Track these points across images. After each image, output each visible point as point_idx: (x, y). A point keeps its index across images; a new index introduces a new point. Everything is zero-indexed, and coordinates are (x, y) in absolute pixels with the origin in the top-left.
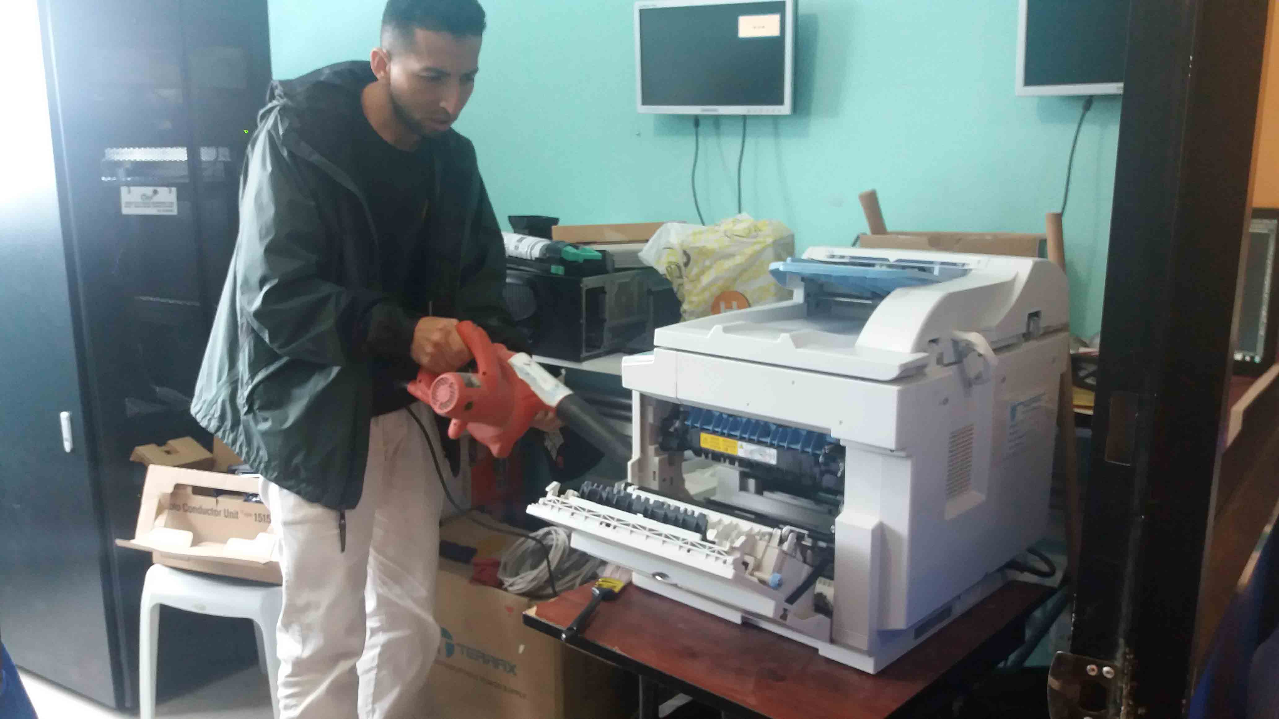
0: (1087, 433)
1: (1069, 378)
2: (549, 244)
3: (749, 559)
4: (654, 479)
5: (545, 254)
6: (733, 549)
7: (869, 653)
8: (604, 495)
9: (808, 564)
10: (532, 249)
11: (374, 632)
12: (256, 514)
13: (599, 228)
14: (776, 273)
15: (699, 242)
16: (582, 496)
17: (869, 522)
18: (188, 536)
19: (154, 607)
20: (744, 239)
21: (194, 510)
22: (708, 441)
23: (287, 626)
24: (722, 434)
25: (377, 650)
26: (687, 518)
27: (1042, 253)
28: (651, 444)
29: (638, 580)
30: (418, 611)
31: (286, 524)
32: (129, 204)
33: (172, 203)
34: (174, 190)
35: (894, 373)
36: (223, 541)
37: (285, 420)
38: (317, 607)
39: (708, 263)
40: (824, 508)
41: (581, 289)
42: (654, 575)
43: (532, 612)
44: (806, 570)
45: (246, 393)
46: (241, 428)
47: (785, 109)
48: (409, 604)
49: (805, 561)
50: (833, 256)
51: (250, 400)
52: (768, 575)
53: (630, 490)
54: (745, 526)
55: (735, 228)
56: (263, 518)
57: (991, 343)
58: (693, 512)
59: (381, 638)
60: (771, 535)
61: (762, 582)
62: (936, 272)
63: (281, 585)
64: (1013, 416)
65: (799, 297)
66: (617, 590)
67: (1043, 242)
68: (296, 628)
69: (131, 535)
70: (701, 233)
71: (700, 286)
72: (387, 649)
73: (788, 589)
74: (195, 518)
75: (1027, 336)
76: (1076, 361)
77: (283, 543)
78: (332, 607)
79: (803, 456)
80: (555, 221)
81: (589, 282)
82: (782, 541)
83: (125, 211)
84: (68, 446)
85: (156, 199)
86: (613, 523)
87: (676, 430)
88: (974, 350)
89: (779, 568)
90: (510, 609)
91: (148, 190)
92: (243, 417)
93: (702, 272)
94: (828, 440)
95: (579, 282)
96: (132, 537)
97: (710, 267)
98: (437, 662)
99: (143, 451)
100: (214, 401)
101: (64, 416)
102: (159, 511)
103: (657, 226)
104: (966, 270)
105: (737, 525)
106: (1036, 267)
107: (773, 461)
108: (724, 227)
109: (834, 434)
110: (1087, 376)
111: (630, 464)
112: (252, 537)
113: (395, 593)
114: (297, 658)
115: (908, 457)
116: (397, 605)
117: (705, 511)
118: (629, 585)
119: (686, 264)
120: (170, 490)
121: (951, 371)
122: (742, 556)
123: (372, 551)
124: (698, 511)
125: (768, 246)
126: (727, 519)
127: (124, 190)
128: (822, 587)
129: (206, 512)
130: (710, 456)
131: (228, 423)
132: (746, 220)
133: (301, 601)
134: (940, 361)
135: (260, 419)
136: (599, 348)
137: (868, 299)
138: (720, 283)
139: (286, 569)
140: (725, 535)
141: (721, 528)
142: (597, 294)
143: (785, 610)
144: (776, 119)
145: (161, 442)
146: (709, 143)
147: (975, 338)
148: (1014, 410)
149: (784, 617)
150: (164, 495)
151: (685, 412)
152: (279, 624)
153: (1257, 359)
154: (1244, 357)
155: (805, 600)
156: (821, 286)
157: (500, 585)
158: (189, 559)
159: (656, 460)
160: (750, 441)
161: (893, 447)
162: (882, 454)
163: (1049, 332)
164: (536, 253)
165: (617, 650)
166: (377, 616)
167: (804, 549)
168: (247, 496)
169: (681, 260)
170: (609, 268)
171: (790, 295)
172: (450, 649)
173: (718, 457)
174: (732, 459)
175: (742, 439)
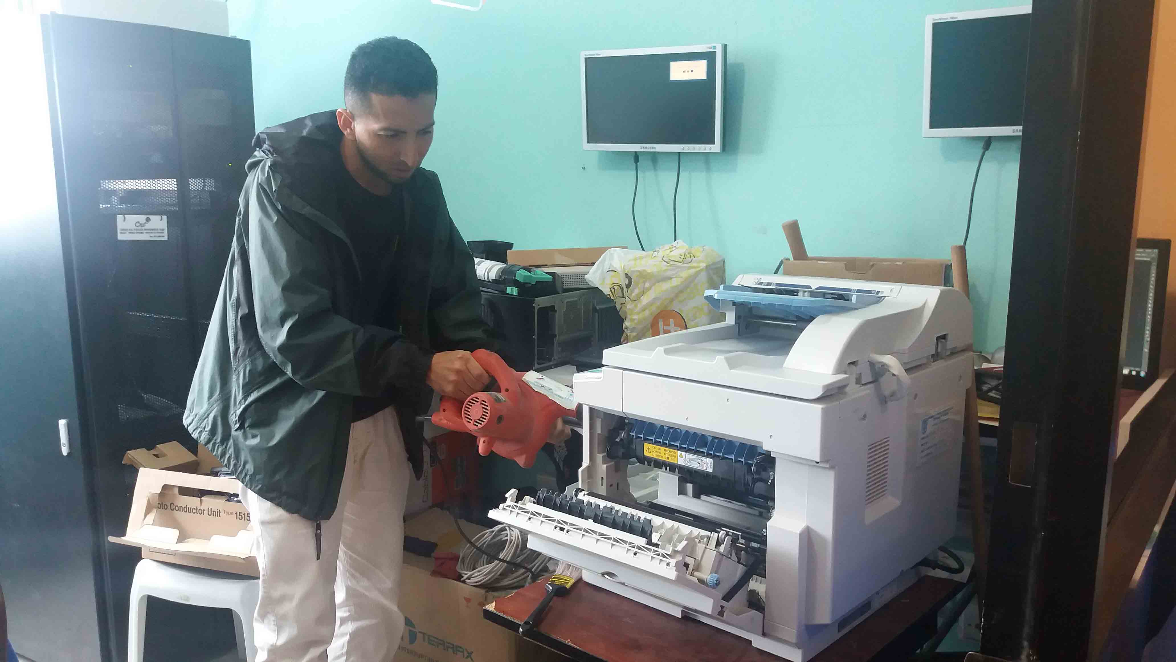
0: (992, 442)
1: (974, 392)
2: (505, 268)
3: (690, 561)
4: (602, 485)
5: (501, 277)
6: (675, 552)
7: (798, 646)
8: (558, 501)
9: (742, 564)
10: (489, 271)
11: (343, 621)
12: (236, 513)
13: (550, 253)
14: (710, 298)
15: (640, 266)
16: (538, 502)
17: (797, 526)
18: (175, 533)
19: (142, 598)
20: (680, 264)
21: (180, 509)
22: (650, 450)
23: (263, 617)
24: (664, 445)
25: (346, 638)
26: (633, 523)
27: (947, 281)
28: (599, 453)
29: (587, 577)
30: (386, 602)
31: (263, 523)
32: (124, 231)
33: (163, 230)
34: (165, 217)
35: (819, 393)
36: (207, 538)
37: (273, 437)
38: (290, 598)
39: (647, 285)
40: (755, 511)
41: (534, 307)
42: (603, 574)
43: (491, 607)
44: (740, 570)
45: (239, 412)
46: (231, 441)
47: (716, 147)
48: (374, 595)
49: (739, 562)
50: (761, 283)
51: (242, 418)
52: (706, 575)
53: (581, 496)
54: (686, 529)
55: (672, 254)
56: (243, 516)
57: (904, 364)
58: (639, 518)
59: (350, 627)
60: (709, 538)
61: (701, 581)
62: (854, 300)
63: (258, 578)
64: (925, 429)
65: (730, 319)
66: (568, 586)
67: (948, 268)
68: (271, 618)
69: (122, 532)
70: (641, 258)
71: (640, 306)
72: (355, 637)
73: (726, 587)
74: (180, 516)
75: (936, 357)
76: (980, 376)
77: (260, 539)
78: (306, 597)
79: (738, 465)
80: (510, 246)
81: (541, 302)
82: (718, 544)
83: (120, 237)
84: (65, 451)
85: (148, 226)
86: (567, 527)
87: (621, 440)
88: (889, 371)
89: (716, 569)
90: (468, 600)
91: (142, 218)
92: (233, 433)
93: (643, 294)
94: (759, 451)
95: (533, 302)
96: (124, 534)
97: (649, 289)
98: (400, 648)
99: (135, 455)
100: (206, 415)
101: (62, 423)
102: (148, 511)
103: (601, 251)
104: (880, 298)
105: (677, 530)
106: (942, 295)
107: (710, 470)
108: (661, 254)
109: (766, 447)
110: (990, 390)
111: (580, 470)
112: (234, 535)
113: (363, 585)
114: (272, 645)
115: (832, 468)
116: (364, 595)
117: (649, 516)
118: (580, 581)
119: (628, 286)
120: (159, 491)
121: (869, 390)
122: (684, 558)
123: (341, 546)
124: (643, 515)
125: (702, 270)
126: (669, 523)
127: (120, 218)
128: (755, 585)
129: (191, 511)
130: (652, 463)
131: (219, 437)
132: (681, 247)
133: (276, 594)
134: (858, 381)
135: (250, 436)
136: (550, 361)
137: (793, 321)
138: (658, 303)
139: (262, 564)
140: (668, 538)
141: (663, 531)
142: (547, 312)
143: (722, 607)
144: (706, 155)
145: (150, 447)
146: (647, 177)
147: (889, 360)
148: (925, 422)
149: (721, 613)
150: (153, 495)
151: (629, 423)
152: (256, 614)
153: (1143, 374)
154: (1131, 371)
155: (741, 596)
156: (751, 309)
157: (459, 578)
158: (174, 554)
159: (604, 466)
160: (689, 451)
161: (818, 460)
162: (809, 465)
163: (954, 353)
164: (493, 275)
165: (568, 642)
166: (346, 606)
167: (738, 550)
168: (230, 497)
169: (624, 282)
170: (559, 290)
171: (722, 317)
172: (413, 637)
173: (659, 464)
174: (672, 468)
175: (681, 449)
